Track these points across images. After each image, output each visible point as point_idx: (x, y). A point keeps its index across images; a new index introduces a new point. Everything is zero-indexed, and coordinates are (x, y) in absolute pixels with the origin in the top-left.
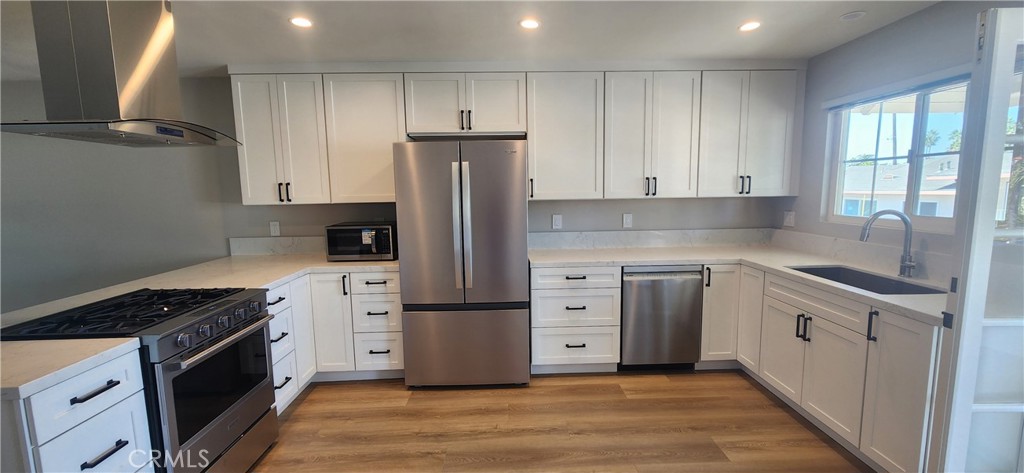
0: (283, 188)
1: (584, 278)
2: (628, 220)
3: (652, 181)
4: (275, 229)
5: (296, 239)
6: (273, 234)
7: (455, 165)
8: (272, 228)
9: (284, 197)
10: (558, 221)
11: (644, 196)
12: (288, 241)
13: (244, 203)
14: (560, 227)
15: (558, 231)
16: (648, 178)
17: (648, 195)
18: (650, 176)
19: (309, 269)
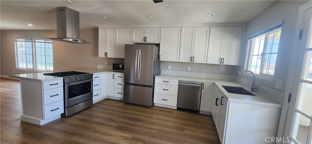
1: (168, 82)
3: (193, 58)
5: (109, 66)
6: (105, 64)
7: (137, 50)
9: (106, 56)
10: (170, 67)
13: (99, 56)
15: (169, 70)
16: (192, 57)
17: (191, 61)
18: (192, 56)
19: (107, 72)
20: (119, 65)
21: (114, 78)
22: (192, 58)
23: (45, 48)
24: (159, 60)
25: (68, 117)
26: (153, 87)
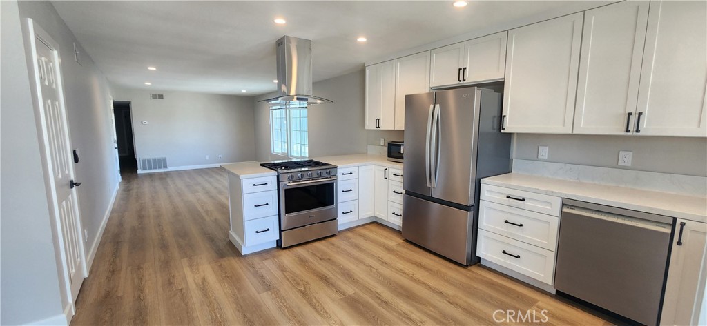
1: (524, 200)
2: (626, 158)
3: (634, 117)
7: (432, 106)
8: (381, 142)
10: (544, 152)
11: (624, 133)
13: (366, 128)
14: (546, 157)
15: (543, 160)
16: (630, 114)
17: (628, 131)
18: (633, 112)
19: (374, 163)
20: (400, 146)
21: (385, 178)
22: (633, 119)
23: (300, 117)
24: (502, 131)
25: (286, 248)
26: (475, 208)
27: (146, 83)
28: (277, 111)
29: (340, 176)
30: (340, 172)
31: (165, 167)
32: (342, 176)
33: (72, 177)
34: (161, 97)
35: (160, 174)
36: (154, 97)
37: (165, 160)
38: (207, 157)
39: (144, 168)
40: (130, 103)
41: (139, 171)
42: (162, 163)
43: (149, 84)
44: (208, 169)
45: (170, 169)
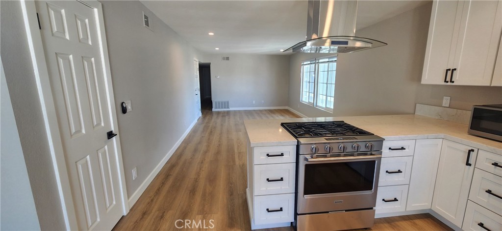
0: (449, 73)
4: (446, 101)
5: (458, 110)
6: (444, 105)
8: (444, 101)
9: (448, 79)
12: (453, 112)
13: (422, 83)
19: (442, 135)
21: (468, 164)
27: (216, 49)
28: (306, 66)
29: (385, 151)
30: (386, 145)
31: (228, 108)
32: (388, 151)
33: (113, 128)
34: (228, 59)
35: (224, 112)
36: (224, 59)
37: (228, 102)
38: (254, 102)
39: (216, 108)
40: (210, 64)
41: (214, 110)
42: (226, 104)
43: (218, 49)
44: (254, 110)
45: (231, 109)
